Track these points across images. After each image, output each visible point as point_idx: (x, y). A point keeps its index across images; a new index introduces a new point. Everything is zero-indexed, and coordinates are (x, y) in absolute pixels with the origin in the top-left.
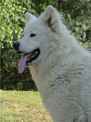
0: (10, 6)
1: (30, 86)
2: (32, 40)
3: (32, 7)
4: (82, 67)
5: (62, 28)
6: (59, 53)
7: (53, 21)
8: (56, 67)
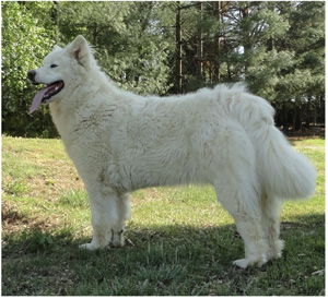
0: (35, 36)
1: (54, 134)
2: (52, 71)
3: (62, 40)
4: (113, 107)
5: (92, 63)
6: (86, 89)
7: (81, 54)
8: (81, 108)
